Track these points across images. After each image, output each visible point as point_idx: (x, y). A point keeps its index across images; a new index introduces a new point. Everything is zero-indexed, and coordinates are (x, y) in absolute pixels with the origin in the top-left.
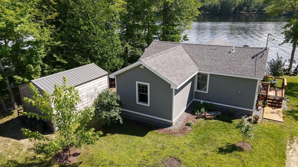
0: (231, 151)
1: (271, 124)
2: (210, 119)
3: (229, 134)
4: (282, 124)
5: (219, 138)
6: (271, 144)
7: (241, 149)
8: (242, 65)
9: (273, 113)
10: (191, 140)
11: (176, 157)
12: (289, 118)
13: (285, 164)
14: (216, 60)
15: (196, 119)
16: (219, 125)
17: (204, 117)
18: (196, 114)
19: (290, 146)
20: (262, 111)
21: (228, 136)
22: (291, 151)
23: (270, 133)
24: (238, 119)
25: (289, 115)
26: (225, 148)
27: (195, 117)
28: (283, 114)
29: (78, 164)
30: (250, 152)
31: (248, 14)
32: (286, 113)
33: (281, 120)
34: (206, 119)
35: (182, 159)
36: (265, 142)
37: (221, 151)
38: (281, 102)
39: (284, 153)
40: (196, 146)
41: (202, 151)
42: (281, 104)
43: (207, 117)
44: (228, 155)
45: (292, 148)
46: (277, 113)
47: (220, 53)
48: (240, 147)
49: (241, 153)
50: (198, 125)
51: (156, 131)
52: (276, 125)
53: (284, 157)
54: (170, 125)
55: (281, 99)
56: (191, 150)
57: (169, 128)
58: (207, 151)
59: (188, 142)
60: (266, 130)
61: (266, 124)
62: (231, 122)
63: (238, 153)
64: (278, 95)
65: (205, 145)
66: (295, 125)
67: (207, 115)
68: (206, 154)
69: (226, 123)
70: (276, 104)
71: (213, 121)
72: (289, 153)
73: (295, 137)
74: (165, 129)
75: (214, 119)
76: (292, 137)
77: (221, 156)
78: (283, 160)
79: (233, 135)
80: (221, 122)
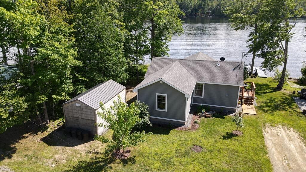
0: (231, 137)
1: (249, 116)
2: (209, 117)
3: (225, 126)
4: (256, 116)
5: (220, 130)
6: (253, 129)
7: (236, 135)
8: (227, 76)
9: (249, 109)
10: (202, 133)
11: (198, 145)
12: (259, 111)
13: (264, 141)
14: (208, 73)
15: (199, 118)
16: (217, 121)
17: (205, 116)
18: (198, 114)
19: (264, 130)
20: (241, 108)
21: (225, 128)
22: (266, 133)
23: (250, 123)
24: (227, 115)
25: (259, 109)
26: (226, 136)
27: (198, 116)
28: (256, 109)
29: (133, 158)
30: (243, 137)
31: (203, 15)
32: (257, 108)
33: (255, 113)
34: (206, 117)
35: (203, 146)
36: (249, 129)
37: (224, 138)
38: (253, 101)
39: (262, 134)
40: (207, 136)
41: (213, 139)
42: (253, 102)
43: (207, 116)
44: (229, 140)
45: (266, 131)
46: (252, 109)
47: (209, 67)
48: (235, 134)
49: (237, 138)
50: (203, 123)
51: (176, 129)
52: (252, 117)
53: (263, 137)
54: (183, 124)
55: (252, 98)
56: (205, 139)
57: (183, 127)
58: (216, 139)
59: (201, 134)
60: (247, 121)
61: (246, 117)
62: (224, 118)
63: (235, 138)
64: (250, 95)
65: (213, 135)
66: (264, 116)
67: (207, 115)
68: (216, 141)
69: (221, 119)
70: (249, 102)
71: (211, 118)
72: (265, 135)
73: (266, 124)
74: (181, 127)
75: (212, 117)
76: (264, 124)
77: (225, 141)
78: (263, 139)
79: (228, 127)
80: (217, 118)
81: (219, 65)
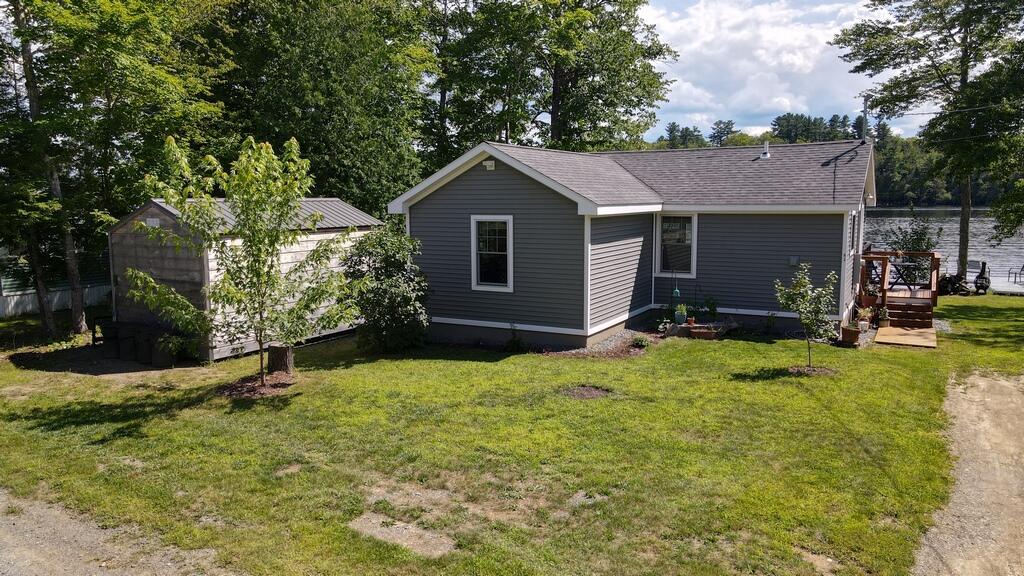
0: (769, 378)
1: (901, 350)
2: (707, 337)
3: (765, 357)
4: (935, 350)
5: (733, 362)
6: (898, 371)
7: (800, 374)
8: (795, 183)
9: (906, 335)
10: (646, 365)
11: (598, 384)
12: (955, 342)
15: (658, 339)
17: (687, 333)
18: (660, 328)
19: (957, 380)
21: (764, 360)
22: (961, 387)
23: (895, 361)
24: (794, 339)
25: (957, 339)
26: (753, 374)
27: (659, 336)
28: (939, 337)
30: (832, 379)
32: (947, 336)
34: (694, 338)
35: (618, 387)
36: (880, 368)
37: (741, 377)
38: (930, 313)
39: (938, 386)
41: (682, 379)
42: (931, 316)
43: (695, 332)
44: (761, 383)
45: (965, 383)
46: (920, 335)
47: (727, 163)
49: (802, 380)
50: (669, 347)
52: (914, 351)
53: (939, 391)
54: (578, 345)
55: (929, 306)
56: (645, 377)
57: (574, 351)
59: (634, 367)
60: (883, 357)
61: (882, 350)
63: (792, 379)
64: (920, 297)
65: (690, 371)
67: (696, 328)
69: (754, 344)
70: (914, 317)
71: (716, 341)
72: (956, 389)
73: (973, 368)
74: (564, 352)
75: (721, 338)
76: (963, 367)
77: (740, 385)
78: (936, 395)
80: (741, 342)
81: (769, 155)
